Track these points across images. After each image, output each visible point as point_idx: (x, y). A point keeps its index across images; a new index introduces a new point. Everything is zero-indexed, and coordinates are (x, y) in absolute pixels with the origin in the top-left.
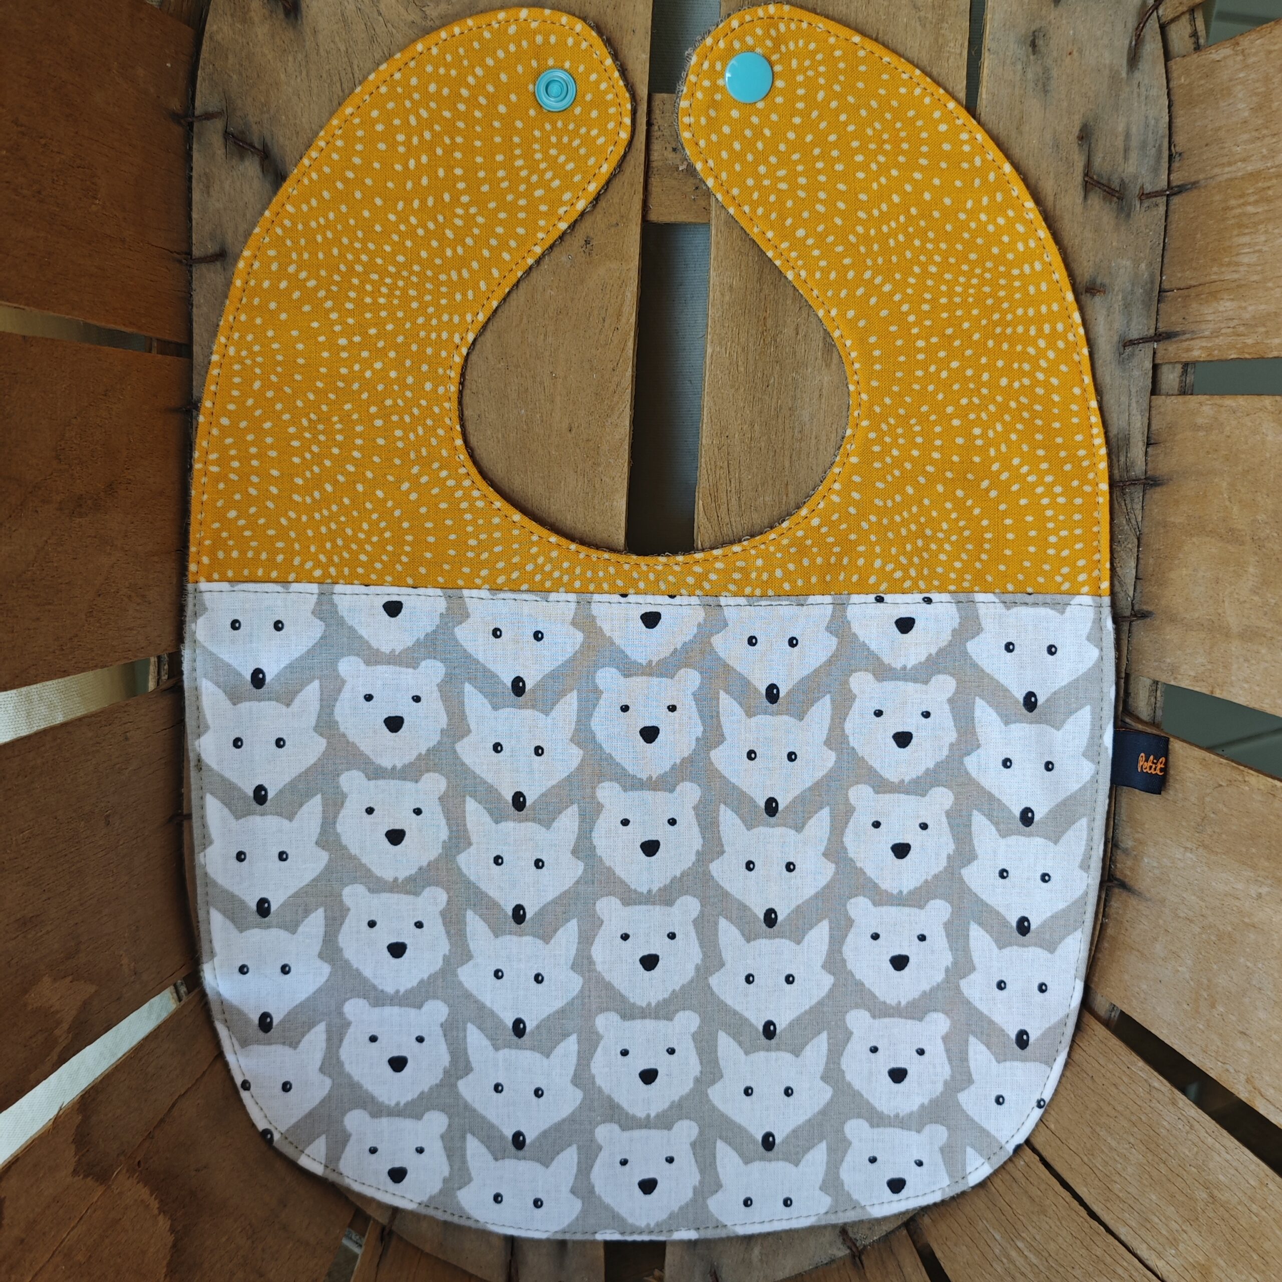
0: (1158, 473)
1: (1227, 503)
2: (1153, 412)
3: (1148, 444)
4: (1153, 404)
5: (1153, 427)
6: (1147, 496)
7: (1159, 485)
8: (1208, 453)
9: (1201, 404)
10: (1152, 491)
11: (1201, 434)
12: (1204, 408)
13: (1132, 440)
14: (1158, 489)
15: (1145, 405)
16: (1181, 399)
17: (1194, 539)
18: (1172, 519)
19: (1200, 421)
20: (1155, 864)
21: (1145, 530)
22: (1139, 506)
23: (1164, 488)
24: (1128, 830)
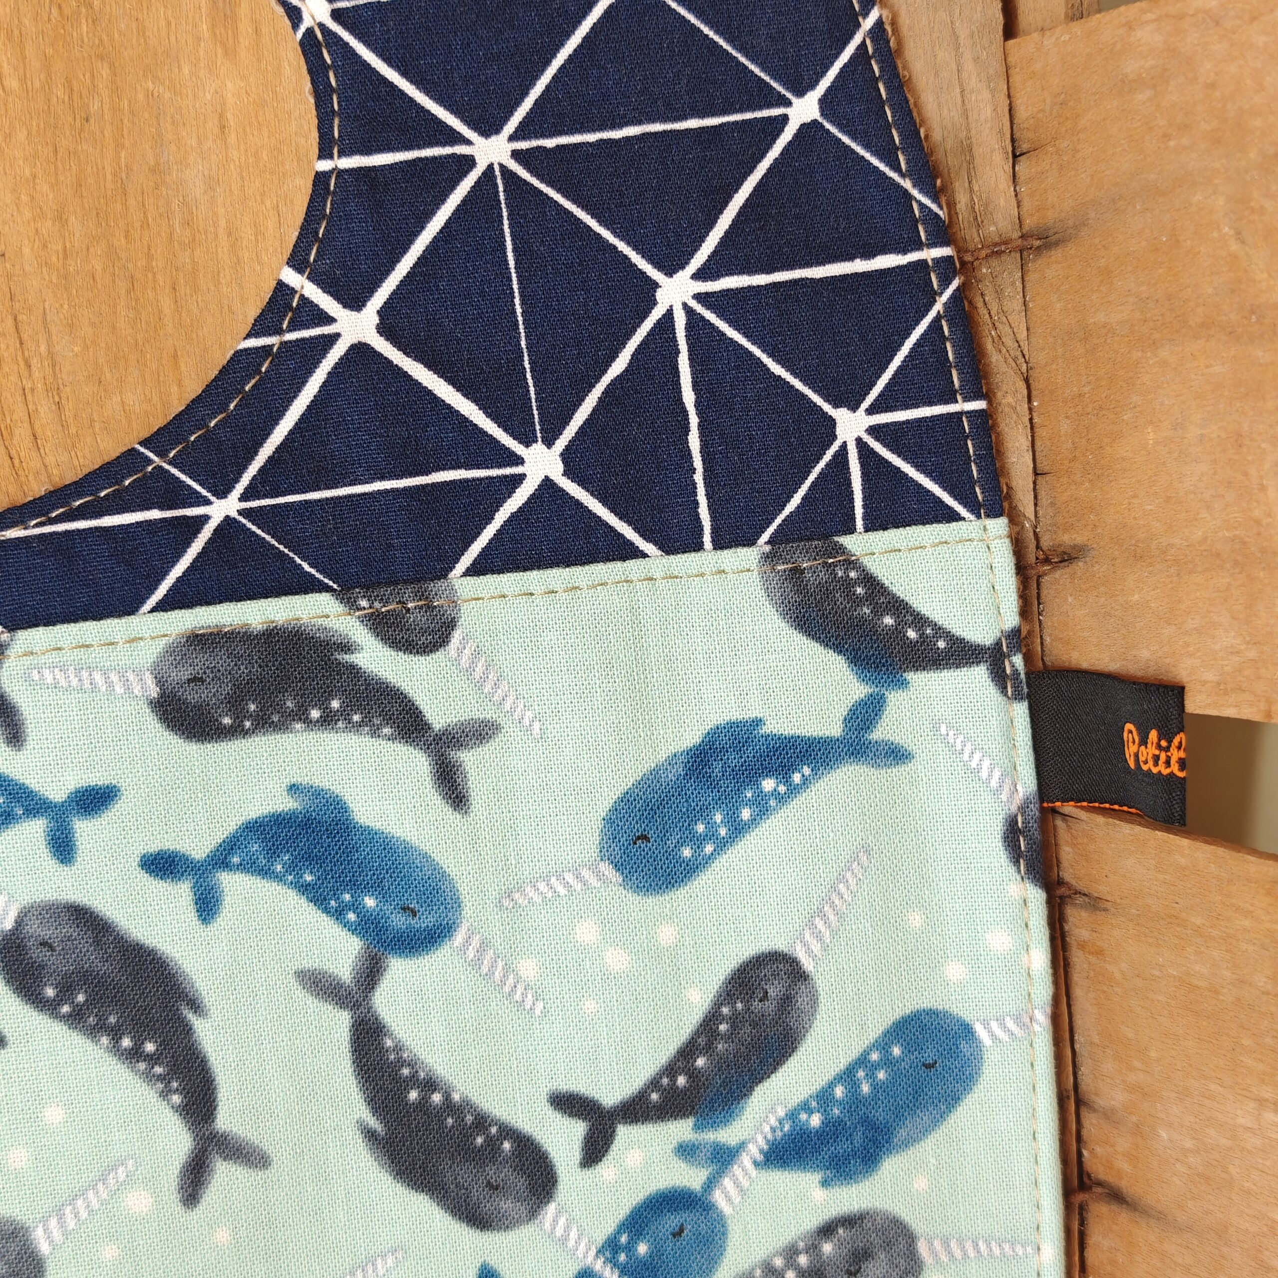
0: (1051, 216)
1: (1234, 247)
2: (1017, 79)
3: (1015, 156)
4: (1012, 60)
5: (1022, 113)
6: (1032, 277)
7: (1057, 244)
8: (1166, 136)
9: (1129, 26)
10: (1041, 262)
11: (1140, 97)
12: (1139, 34)
13: (978, 152)
14: (1056, 254)
15: (996, 66)
16: (1077, 28)
17: (1164, 353)
18: (1101, 317)
19: (1131, 67)
20: (1189, 1144)
21: (1039, 358)
22: (1016, 304)
23: (1071, 249)
24: (1109, 1066)
